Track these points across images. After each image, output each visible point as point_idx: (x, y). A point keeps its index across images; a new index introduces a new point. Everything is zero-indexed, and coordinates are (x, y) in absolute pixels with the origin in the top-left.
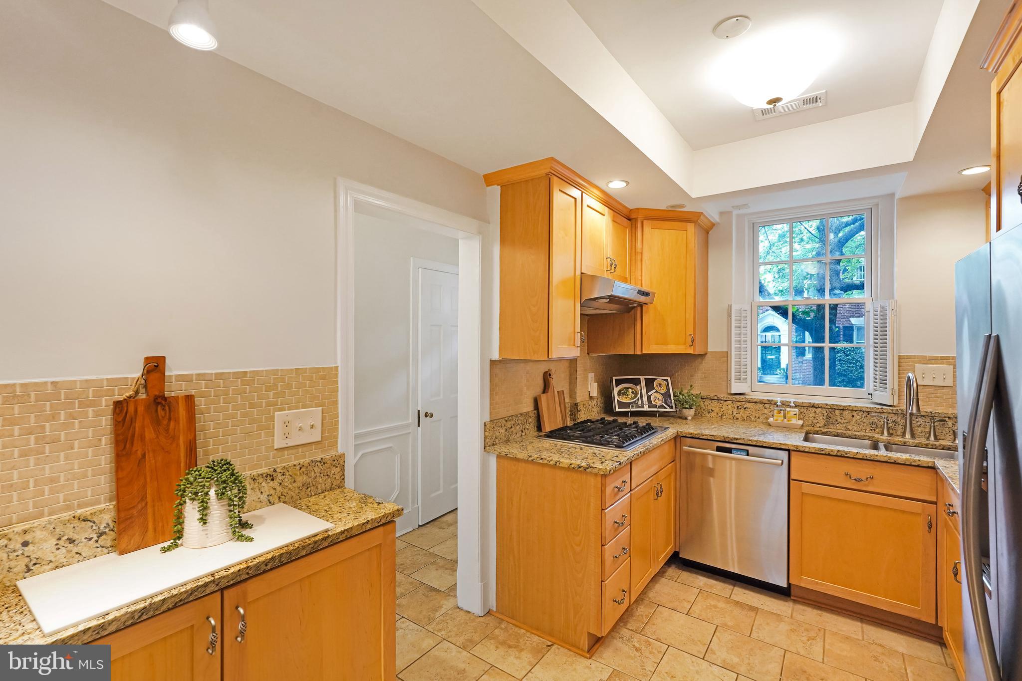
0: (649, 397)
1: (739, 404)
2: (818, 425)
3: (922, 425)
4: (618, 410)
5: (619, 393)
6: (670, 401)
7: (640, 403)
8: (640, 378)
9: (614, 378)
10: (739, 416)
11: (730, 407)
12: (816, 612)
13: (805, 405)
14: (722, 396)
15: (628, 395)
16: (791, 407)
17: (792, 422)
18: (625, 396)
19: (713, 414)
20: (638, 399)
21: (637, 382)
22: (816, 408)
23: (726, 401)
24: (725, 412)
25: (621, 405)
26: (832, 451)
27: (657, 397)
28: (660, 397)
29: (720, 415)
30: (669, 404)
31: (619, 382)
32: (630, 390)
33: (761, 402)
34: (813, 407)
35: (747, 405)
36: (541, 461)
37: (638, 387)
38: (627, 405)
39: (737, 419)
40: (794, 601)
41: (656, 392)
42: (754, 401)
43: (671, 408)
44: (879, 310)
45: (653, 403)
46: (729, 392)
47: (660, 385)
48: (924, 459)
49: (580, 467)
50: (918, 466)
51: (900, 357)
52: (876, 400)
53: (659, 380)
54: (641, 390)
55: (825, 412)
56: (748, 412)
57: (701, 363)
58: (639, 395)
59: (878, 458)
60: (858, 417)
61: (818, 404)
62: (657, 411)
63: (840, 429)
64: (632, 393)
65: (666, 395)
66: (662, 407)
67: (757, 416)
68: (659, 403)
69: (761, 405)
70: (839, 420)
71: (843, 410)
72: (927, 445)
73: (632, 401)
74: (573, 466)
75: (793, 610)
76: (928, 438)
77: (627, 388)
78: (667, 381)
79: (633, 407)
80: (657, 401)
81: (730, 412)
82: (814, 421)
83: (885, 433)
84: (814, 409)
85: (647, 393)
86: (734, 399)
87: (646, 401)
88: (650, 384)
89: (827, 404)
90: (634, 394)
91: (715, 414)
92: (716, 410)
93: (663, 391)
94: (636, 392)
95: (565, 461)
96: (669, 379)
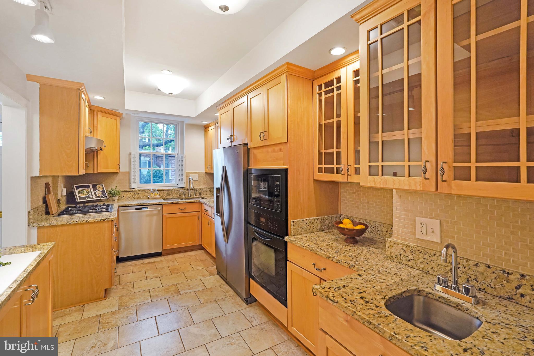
0: (95, 193)
1: (135, 192)
2: (164, 196)
3: (192, 192)
4: (79, 201)
5: (79, 193)
6: (105, 194)
7: (91, 196)
8: (89, 185)
9: (75, 186)
10: (135, 197)
11: (131, 194)
12: (171, 256)
13: (160, 190)
14: (128, 190)
15: (84, 193)
16: (156, 191)
17: (157, 196)
18: (82, 194)
19: (124, 198)
20: (90, 195)
21: (88, 187)
22: (164, 190)
23: (130, 192)
24: (129, 196)
25: (80, 198)
26: (175, 202)
27: (99, 193)
28: (101, 193)
29: (127, 198)
30: (105, 195)
31: (77, 188)
32: (85, 191)
33: (144, 191)
34: (163, 190)
35: (139, 192)
36: (76, 223)
37: (89, 189)
38: (85, 198)
39: (135, 198)
40: (163, 256)
41: (98, 190)
42: (142, 190)
43: (106, 197)
44: (180, 157)
45: (98, 196)
46: (130, 188)
47: (99, 187)
48: (197, 200)
49: (101, 220)
50: (196, 202)
51: (186, 172)
52: (179, 186)
53: (98, 185)
54: (91, 190)
55: (166, 192)
56: (139, 195)
57: (117, 177)
58: (90, 193)
59: (187, 202)
60: (176, 192)
61: (164, 189)
62: (100, 199)
63: (171, 197)
64: (86, 192)
65: (103, 192)
66: (102, 197)
67: (143, 196)
68: (100, 196)
69: (144, 192)
70: (171, 194)
71: (172, 190)
72: (194, 198)
73: (87, 196)
74: (97, 220)
75: (164, 258)
76: (194, 196)
77: (83, 190)
78: (102, 185)
79: (88, 199)
80: (99, 194)
81: (132, 196)
82: (163, 195)
83: (184, 196)
84: (163, 191)
85: (94, 192)
86: (133, 191)
87: (94, 195)
88: (94, 187)
89: (167, 189)
90: (87, 192)
91: (125, 198)
92: (125, 196)
93: (101, 190)
94: (88, 191)
95: (92, 220)
96: (103, 184)
